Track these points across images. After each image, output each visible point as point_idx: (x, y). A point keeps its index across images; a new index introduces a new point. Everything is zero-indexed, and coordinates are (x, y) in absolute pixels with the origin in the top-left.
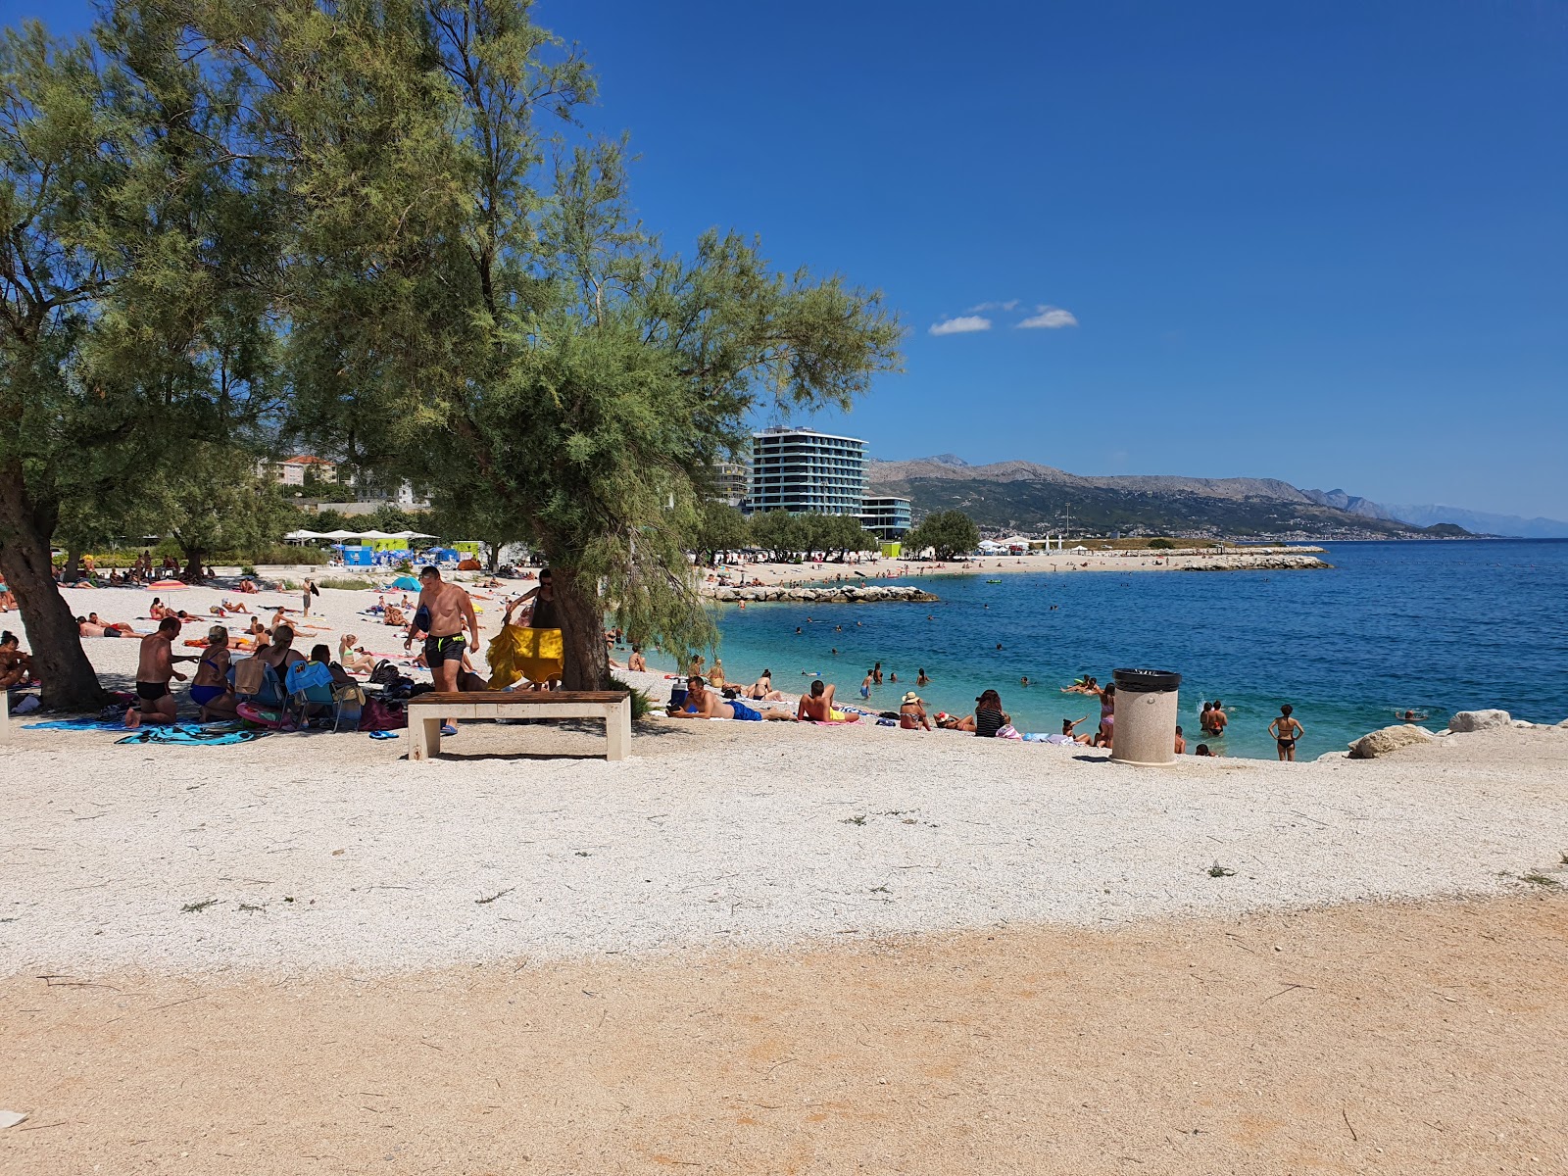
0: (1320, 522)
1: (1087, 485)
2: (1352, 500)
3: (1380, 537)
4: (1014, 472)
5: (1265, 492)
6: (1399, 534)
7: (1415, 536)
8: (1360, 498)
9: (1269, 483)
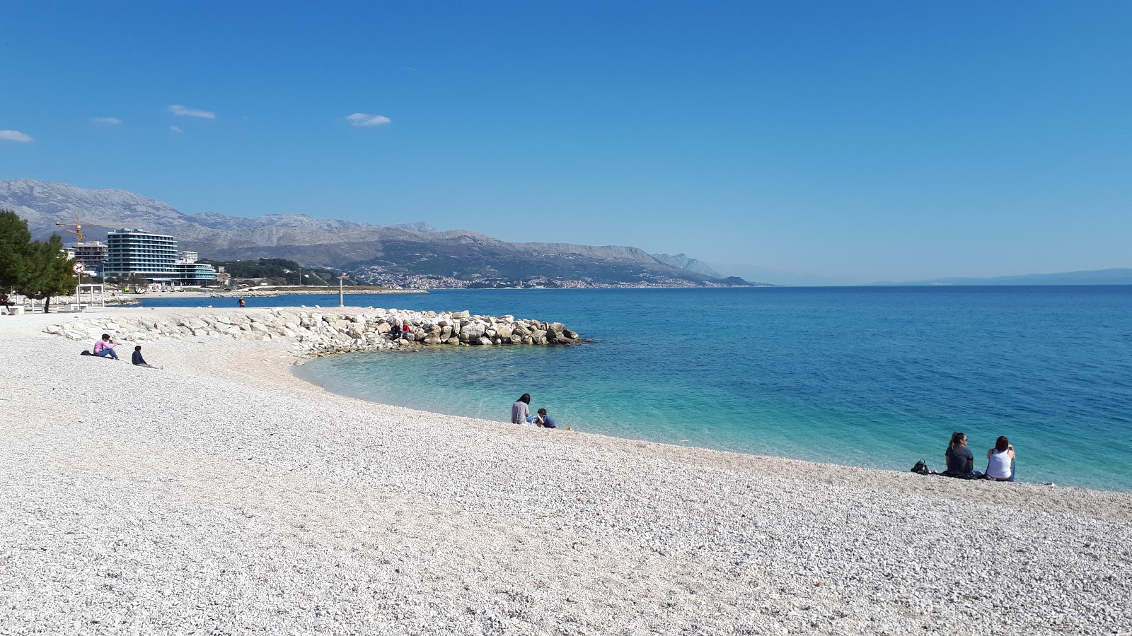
0: (658, 275)
1: (511, 249)
2: (691, 261)
3: (692, 285)
4: (460, 238)
5: (626, 255)
6: (705, 283)
7: (715, 286)
8: (695, 260)
9: (630, 250)
